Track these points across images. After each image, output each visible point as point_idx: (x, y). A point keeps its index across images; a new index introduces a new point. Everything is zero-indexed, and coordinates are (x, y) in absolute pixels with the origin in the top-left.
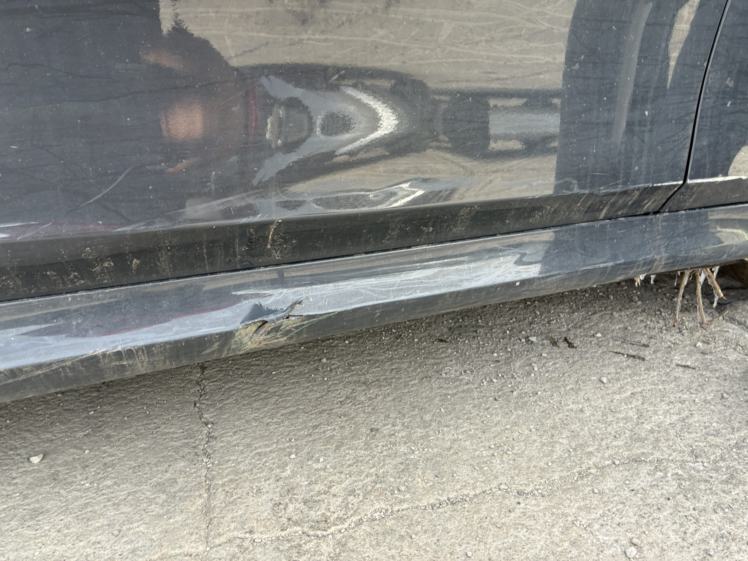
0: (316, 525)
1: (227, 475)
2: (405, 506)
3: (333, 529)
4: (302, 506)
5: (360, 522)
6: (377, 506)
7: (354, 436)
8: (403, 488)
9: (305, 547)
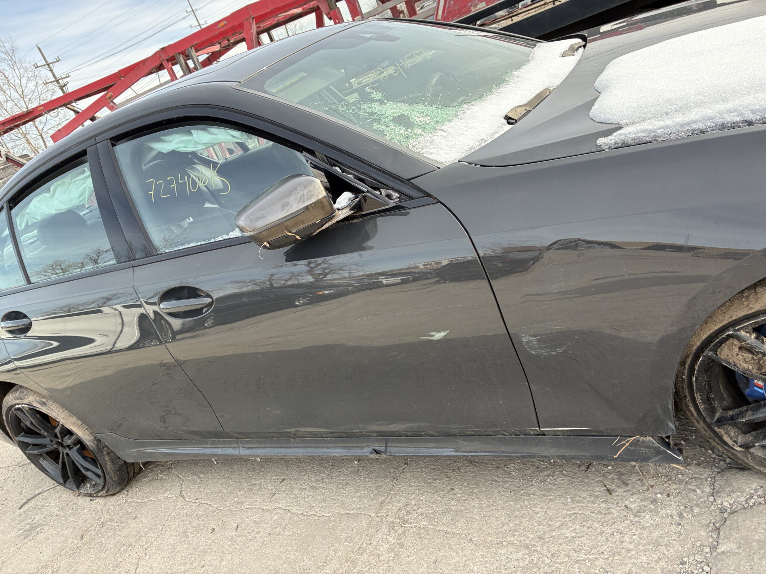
0: (404, 521)
1: (396, 491)
2: (432, 527)
3: (407, 525)
4: (405, 512)
7: (443, 490)
8: (436, 520)
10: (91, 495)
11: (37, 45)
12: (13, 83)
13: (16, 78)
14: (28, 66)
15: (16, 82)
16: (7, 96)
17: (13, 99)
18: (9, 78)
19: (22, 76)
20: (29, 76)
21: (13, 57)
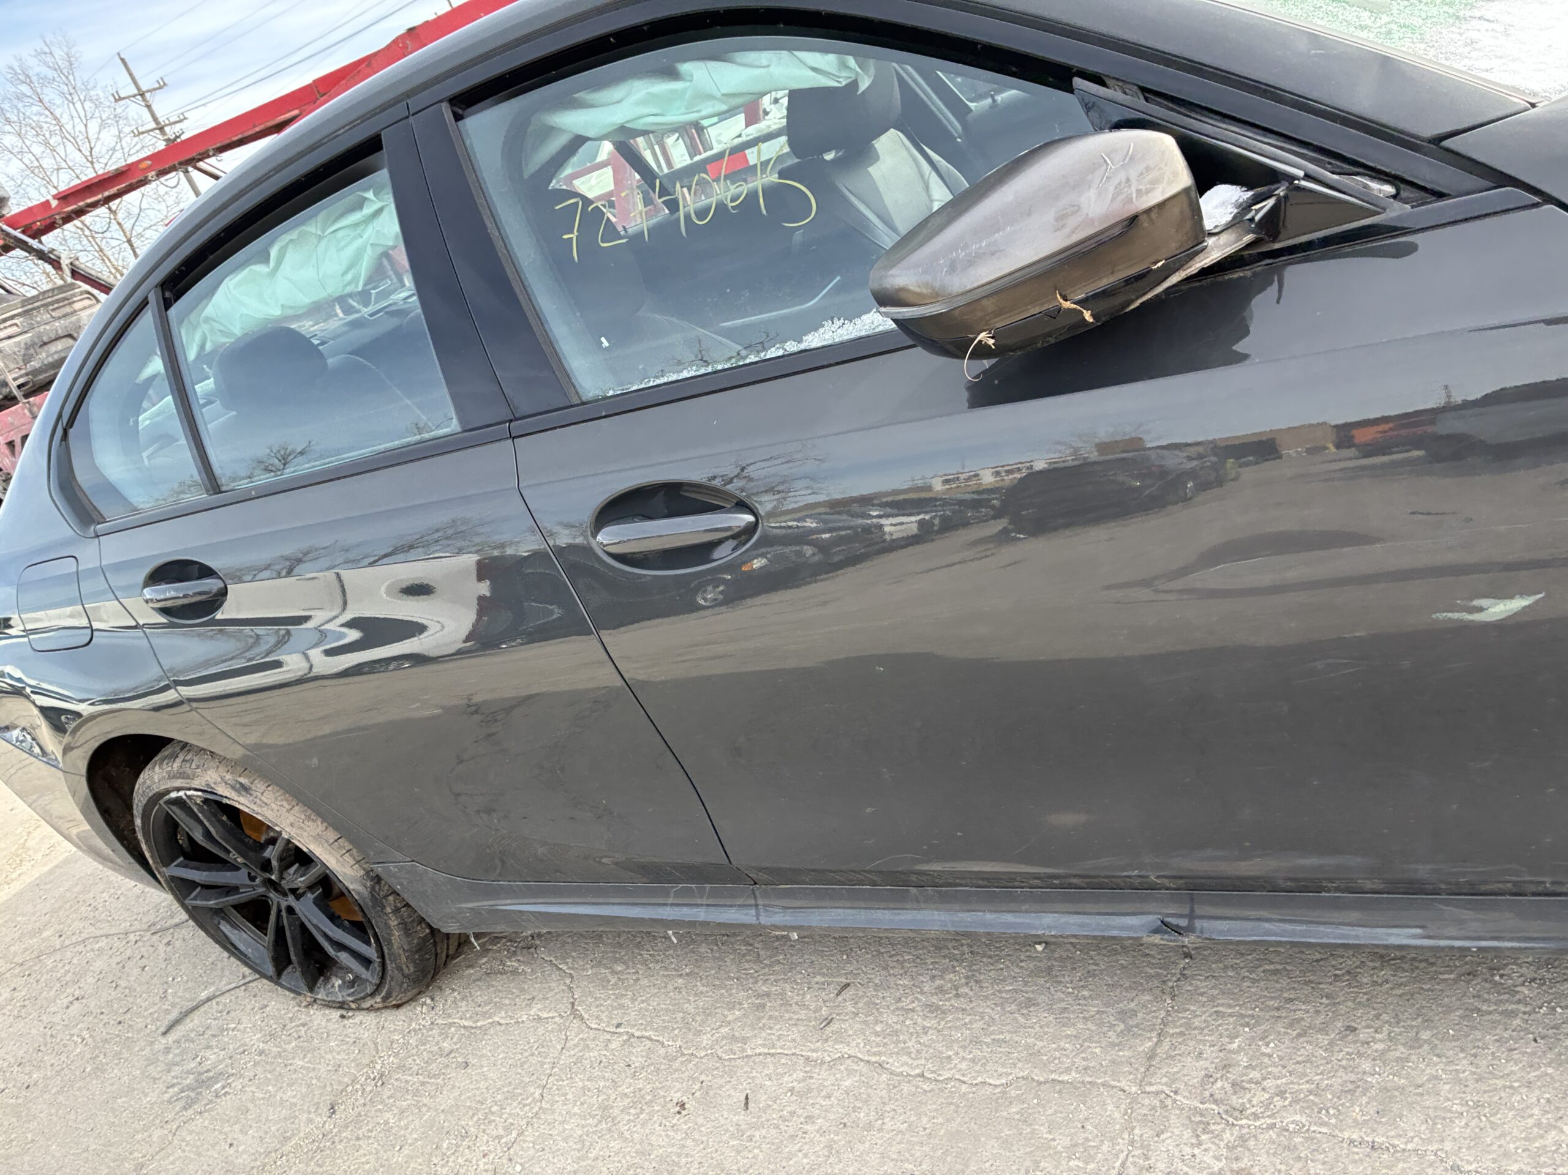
0: (1232, 1110)
1: (1181, 1026)
2: (1324, 1130)
3: (1244, 1122)
4: (1228, 1086)
5: (1272, 1126)
6: (1298, 1117)
7: (1324, 1030)
8: (1332, 1112)
9: (1213, 1127)
10: (342, 1006)
11: (119, 54)
12: (72, 132)
13: (77, 120)
14: (102, 95)
15: (77, 129)
16: (58, 159)
17: (71, 164)
18: (63, 121)
19: (89, 115)
20: (104, 117)
21: (71, 77)
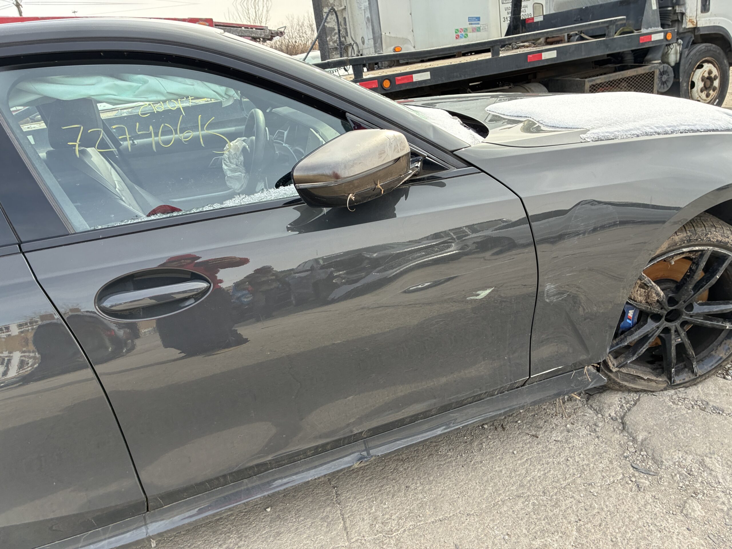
0: (388, 533)
1: (349, 512)
2: (422, 523)
3: (394, 534)
4: (380, 525)
5: (405, 530)
6: (411, 523)
7: (399, 491)
8: (421, 515)
9: (385, 542)
